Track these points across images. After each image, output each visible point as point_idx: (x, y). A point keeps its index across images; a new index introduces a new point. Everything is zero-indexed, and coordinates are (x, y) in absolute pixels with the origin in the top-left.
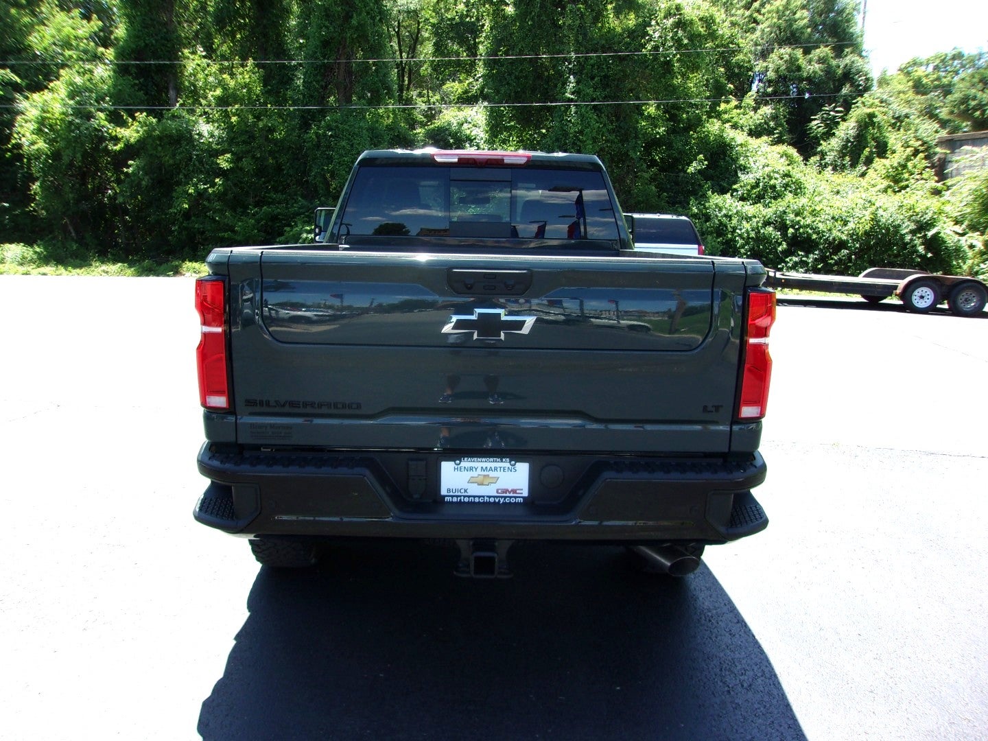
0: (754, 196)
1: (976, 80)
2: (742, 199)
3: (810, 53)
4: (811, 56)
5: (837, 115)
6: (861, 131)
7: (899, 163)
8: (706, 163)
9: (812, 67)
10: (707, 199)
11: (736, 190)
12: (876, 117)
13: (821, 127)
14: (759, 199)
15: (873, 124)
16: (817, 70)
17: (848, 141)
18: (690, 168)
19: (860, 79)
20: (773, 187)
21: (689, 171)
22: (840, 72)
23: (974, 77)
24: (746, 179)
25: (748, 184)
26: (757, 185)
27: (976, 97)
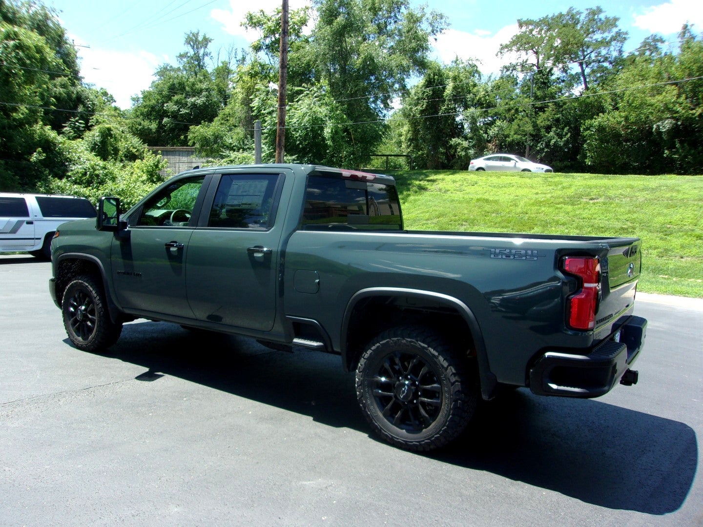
0: (85, 181)
1: (138, 113)
2: (75, 183)
3: (54, 79)
4: (55, 81)
5: (81, 125)
6: (104, 139)
7: (154, 164)
8: (44, 154)
9: (58, 90)
10: (50, 183)
11: (70, 176)
12: (112, 131)
13: (71, 132)
14: (88, 183)
15: (111, 135)
16: (62, 92)
17: (95, 144)
18: (32, 157)
19: (88, 103)
20: (98, 176)
21: (31, 160)
22: (74, 96)
23: (137, 112)
24: (76, 168)
25: (78, 172)
26: (85, 174)
27: (141, 123)
